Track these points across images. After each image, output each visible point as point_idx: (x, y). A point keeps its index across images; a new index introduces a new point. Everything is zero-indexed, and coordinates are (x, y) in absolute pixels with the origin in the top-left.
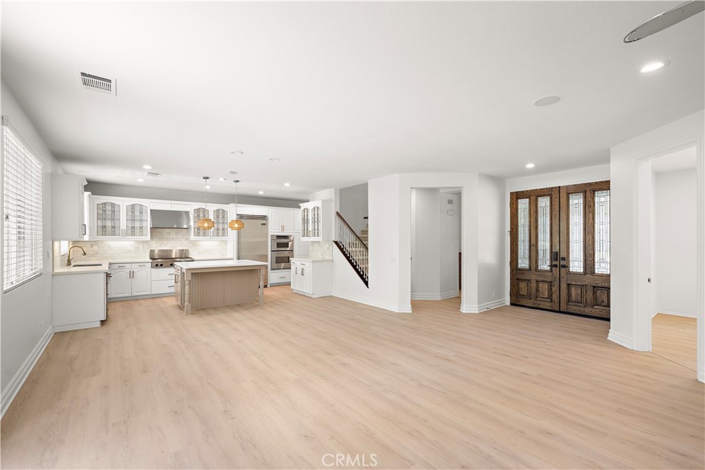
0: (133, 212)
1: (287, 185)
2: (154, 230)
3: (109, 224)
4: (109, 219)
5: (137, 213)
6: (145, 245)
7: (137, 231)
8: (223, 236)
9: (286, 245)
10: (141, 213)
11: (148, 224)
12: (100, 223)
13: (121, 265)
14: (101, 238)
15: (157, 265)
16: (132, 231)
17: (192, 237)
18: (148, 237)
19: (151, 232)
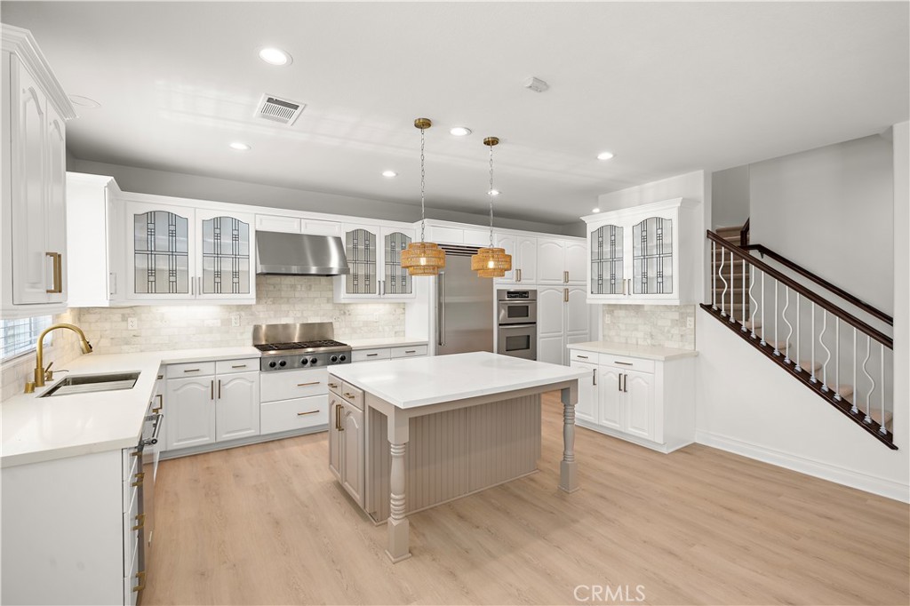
0: (217, 236)
1: (605, 156)
2: (263, 278)
3: (163, 264)
4: (162, 253)
5: (226, 240)
6: (243, 313)
7: (227, 281)
8: (404, 292)
9: (524, 311)
10: (235, 238)
11: (251, 264)
12: (143, 263)
13: (191, 368)
14: (145, 299)
15: (273, 365)
16: (216, 281)
17: (343, 295)
18: (250, 297)
19: (257, 285)
